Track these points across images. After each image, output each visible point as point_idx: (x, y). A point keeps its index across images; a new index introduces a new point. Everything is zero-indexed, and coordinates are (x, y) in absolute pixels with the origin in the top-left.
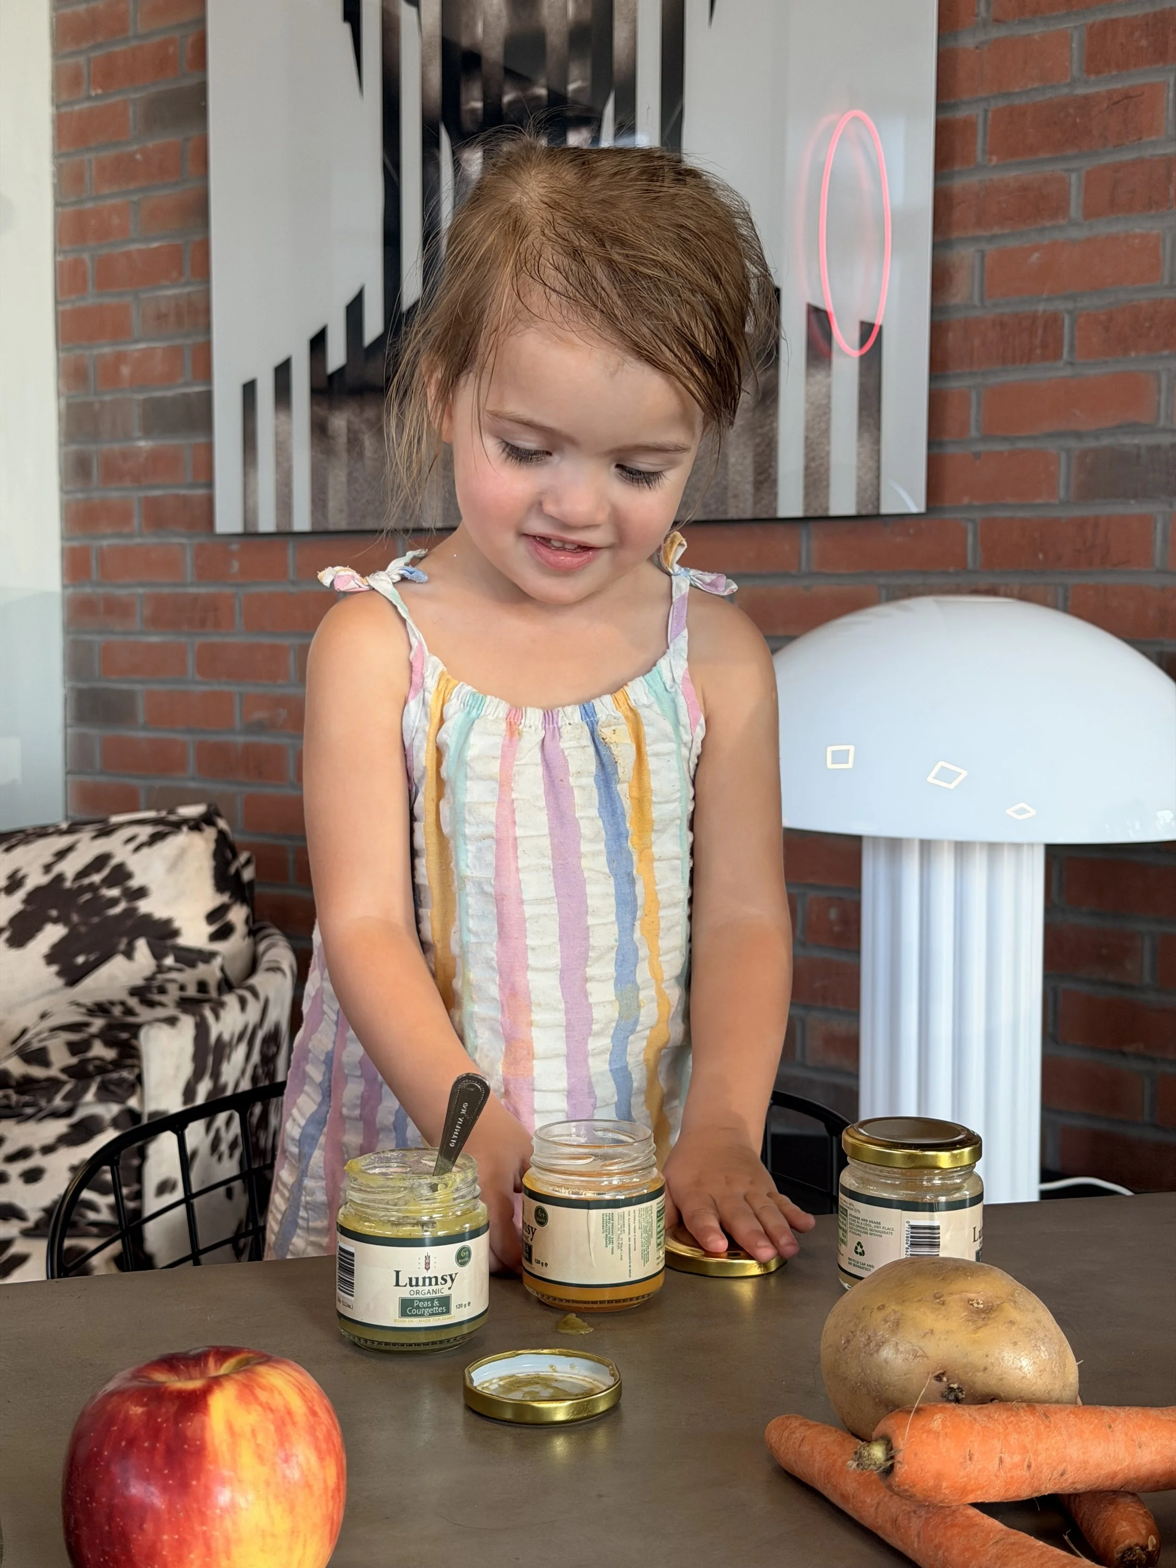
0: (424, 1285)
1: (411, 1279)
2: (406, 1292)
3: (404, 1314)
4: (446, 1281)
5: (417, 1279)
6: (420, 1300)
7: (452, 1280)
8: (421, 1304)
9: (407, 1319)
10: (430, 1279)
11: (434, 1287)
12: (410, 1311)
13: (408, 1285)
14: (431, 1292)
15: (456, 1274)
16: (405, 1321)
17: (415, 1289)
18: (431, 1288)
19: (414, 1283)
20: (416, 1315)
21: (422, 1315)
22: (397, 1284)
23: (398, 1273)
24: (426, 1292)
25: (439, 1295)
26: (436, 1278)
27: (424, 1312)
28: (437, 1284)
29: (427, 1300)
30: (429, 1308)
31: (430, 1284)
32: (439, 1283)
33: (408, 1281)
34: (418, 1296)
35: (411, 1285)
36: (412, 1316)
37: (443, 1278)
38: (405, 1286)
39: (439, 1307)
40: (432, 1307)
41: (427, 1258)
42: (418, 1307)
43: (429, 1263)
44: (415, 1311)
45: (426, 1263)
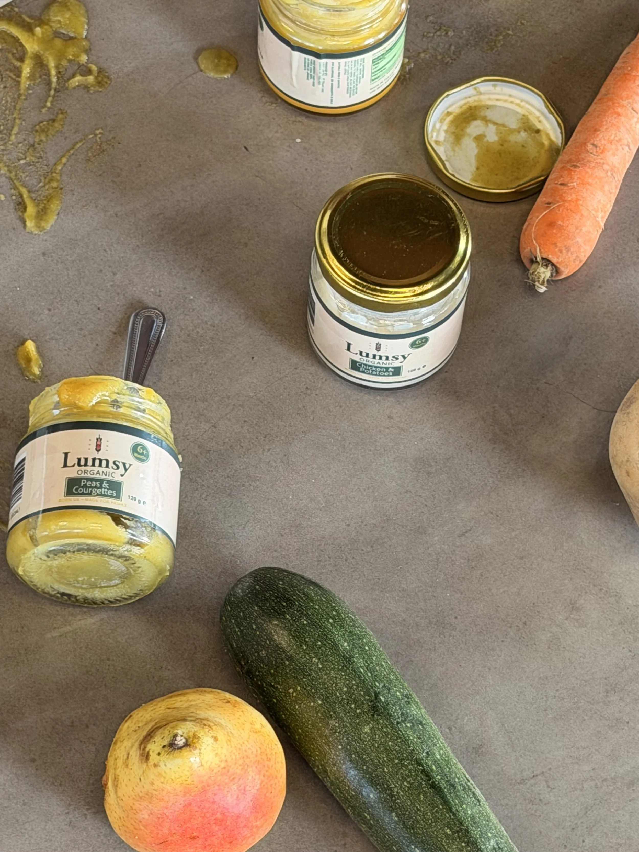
0: (93, 465)
1: (79, 460)
2: (73, 473)
3: (69, 492)
4: (118, 467)
5: (86, 459)
6: (88, 480)
7: (126, 470)
8: (89, 483)
9: (73, 498)
10: (101, 461)
11: (105, 470)
12: (77, 490)
13: (76, 465)
14: (101, 473)
15: (130, 465)
16: (70, 500)
17: (83, 468)
18: (101, 469)
19: (82, 462)
20: (83, 494)
21: (89, 494)
22: (65, 465)
23: (66, 454)
24: (95, 472)
25: (110, 478)
26: (107, 461)
27: (91, 491)
28: (107, 466)
29: (96, 480)
30: (98, 488)
31: (100, 465)
32: (110, 466)
33: (76, 462)
34: (86, 475)
35: (79, 465)
36: (79, 494)
37: (114, 463)
38: (74, 466)
39: (108, 489)
40: (101, 487)
41: (99, 440)
42: (85, 486)
43: (100, 445)
44: (81, 490)
45: (97, 445)
